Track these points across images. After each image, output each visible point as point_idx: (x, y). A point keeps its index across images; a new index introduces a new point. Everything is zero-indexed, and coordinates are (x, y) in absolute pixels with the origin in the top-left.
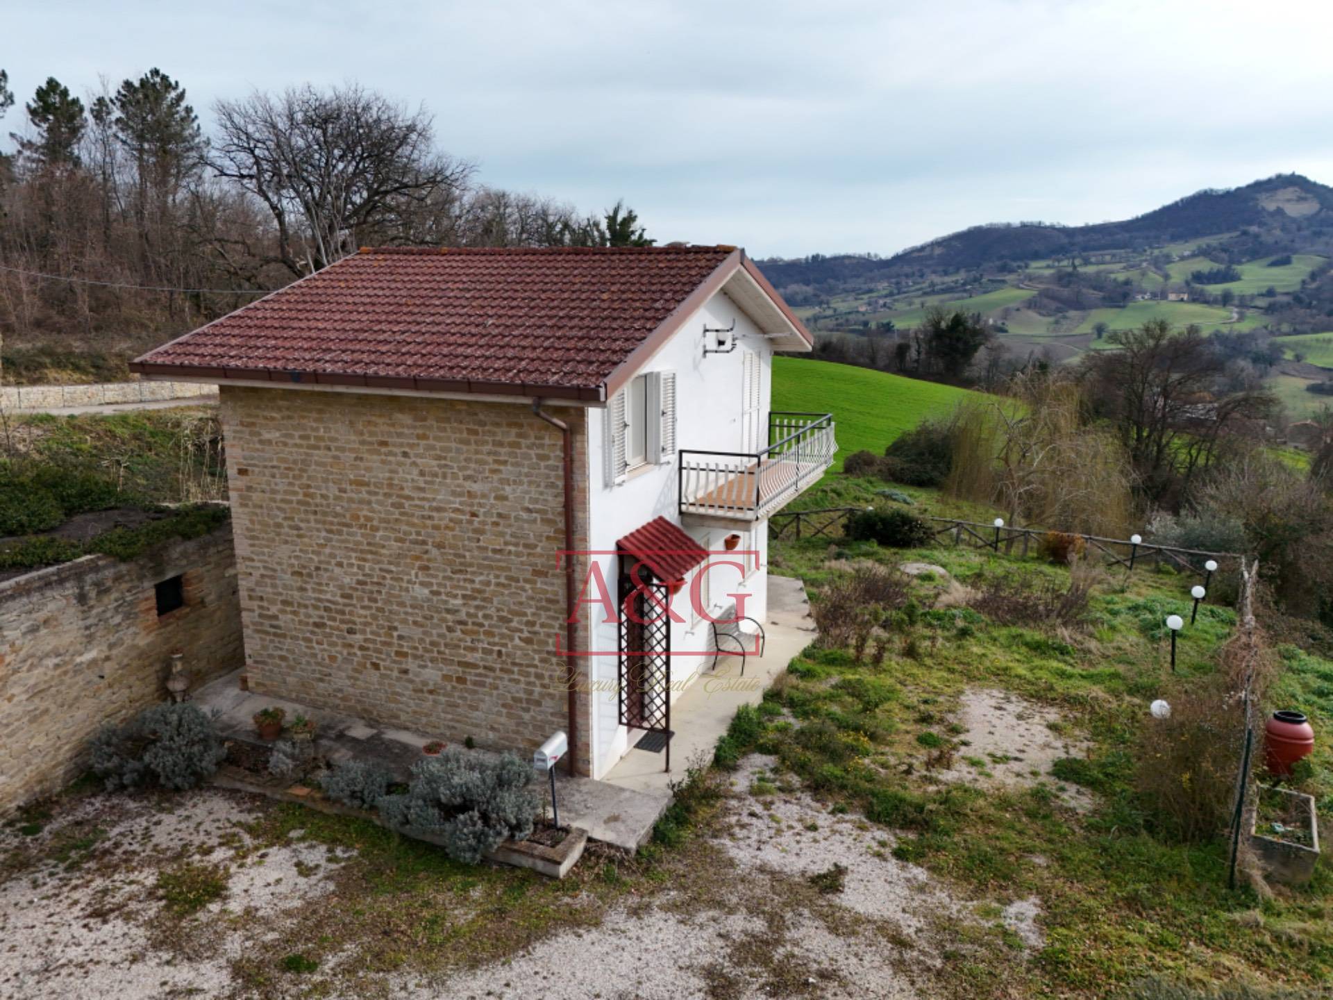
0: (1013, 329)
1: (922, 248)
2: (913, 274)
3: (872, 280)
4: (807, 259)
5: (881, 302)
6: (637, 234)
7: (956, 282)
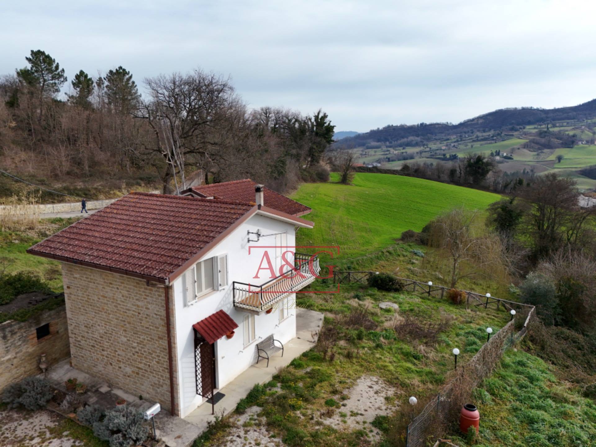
0: (516, 158)
1: (473, 120)
2: (468, 132)
3: (449, 134)
4: (418, 125)
5: (452, 145)
6: (327, 123)
7: (489, 135)
